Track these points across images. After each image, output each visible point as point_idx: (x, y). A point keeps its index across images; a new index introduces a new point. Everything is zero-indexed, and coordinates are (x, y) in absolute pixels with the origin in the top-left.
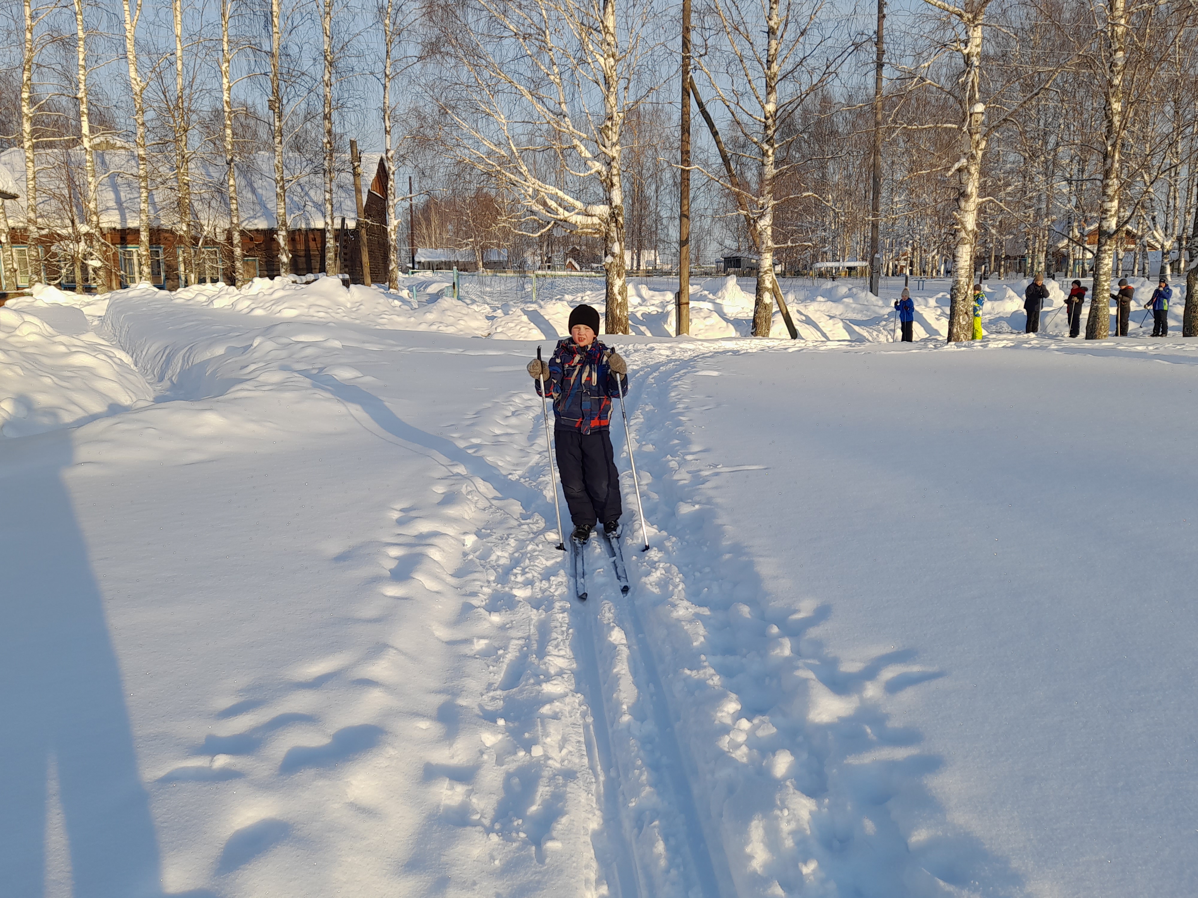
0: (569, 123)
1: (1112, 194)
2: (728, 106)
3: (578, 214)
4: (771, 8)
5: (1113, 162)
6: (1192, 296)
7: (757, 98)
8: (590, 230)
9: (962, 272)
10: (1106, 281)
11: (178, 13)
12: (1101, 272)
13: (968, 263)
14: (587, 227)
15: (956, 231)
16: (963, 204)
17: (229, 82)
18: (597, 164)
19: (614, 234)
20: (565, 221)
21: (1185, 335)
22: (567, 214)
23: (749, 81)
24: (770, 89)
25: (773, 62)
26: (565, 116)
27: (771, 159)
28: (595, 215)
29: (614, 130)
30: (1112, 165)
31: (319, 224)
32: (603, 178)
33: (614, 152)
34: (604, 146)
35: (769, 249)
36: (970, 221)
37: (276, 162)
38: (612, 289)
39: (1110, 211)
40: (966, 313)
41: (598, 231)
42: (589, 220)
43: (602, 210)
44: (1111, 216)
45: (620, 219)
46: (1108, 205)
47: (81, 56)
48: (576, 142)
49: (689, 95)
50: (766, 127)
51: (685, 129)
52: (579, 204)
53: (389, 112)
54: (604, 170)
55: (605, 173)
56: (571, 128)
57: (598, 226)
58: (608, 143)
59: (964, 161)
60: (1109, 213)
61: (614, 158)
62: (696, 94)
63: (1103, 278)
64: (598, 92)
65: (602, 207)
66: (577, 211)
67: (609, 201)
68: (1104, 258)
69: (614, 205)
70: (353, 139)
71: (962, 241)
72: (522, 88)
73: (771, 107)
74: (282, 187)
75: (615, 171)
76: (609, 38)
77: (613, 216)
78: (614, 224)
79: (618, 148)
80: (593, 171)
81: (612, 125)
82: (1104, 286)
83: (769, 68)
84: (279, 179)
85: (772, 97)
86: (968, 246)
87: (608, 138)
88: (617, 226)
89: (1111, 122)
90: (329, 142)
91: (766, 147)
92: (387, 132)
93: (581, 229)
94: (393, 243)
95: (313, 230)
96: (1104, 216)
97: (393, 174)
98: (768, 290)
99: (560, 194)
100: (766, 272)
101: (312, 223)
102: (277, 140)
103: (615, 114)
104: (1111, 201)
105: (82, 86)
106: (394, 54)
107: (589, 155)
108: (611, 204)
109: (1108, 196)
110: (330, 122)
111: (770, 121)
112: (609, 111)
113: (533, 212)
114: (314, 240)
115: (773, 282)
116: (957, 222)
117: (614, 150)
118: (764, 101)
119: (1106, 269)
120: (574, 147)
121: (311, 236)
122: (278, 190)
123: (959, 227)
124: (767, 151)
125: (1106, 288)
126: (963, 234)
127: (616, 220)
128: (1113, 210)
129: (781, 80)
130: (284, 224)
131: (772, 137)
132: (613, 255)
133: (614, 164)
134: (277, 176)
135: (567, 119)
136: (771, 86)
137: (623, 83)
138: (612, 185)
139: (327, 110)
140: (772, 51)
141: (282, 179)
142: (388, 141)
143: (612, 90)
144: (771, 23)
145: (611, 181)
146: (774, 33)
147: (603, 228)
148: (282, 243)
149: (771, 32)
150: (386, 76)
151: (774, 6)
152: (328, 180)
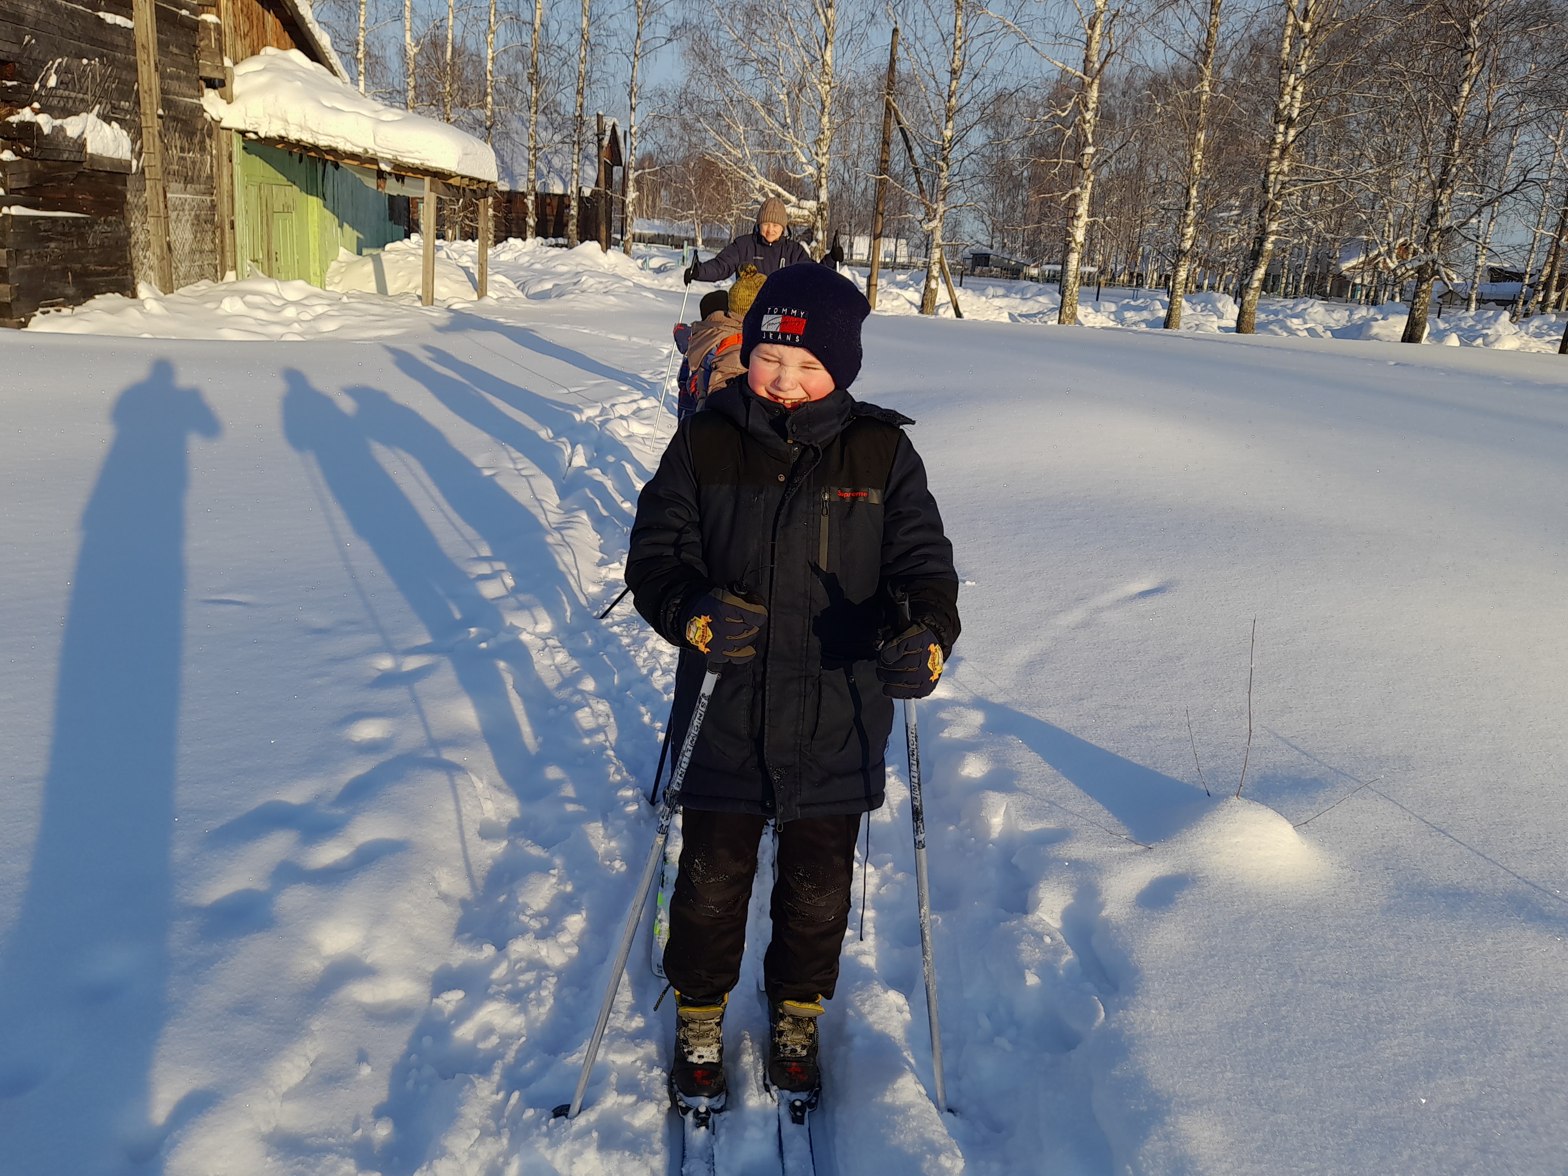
0: (792, 134)
1: (1191, 222)
3: (793, 206)
4: (955, 54)
5: (1191, 197)
7: (937, 125)
9: (1071, 273)
12: (1177, 282)
14: (799, 217)
15: (1070, 242)
16: (1075, 222)
17: (493, 52)
18: (811, 168)
19: (819, 224)
23: (932, 112)
24: (948, 118)
27: (946, 174)
28: (805, 209)
29: (826, 142)
31: (561, 190)
32: (814, 179)
33: (823, 160)
34: (817, 155)
35: (939, 246)
36: (1080, 235)
37: (530, 131)
39: (1188, 235)
41: (808, 221)
42: (801, 212)
43: (811, 204)
44: (1189, 239)
45: (825, 212)
46: (1186, 230)
47: (362, 19)
48: (795, 149)
49: (890, 113)
50: (944, 148)
52: (793, 199)
53: (635, 90)
54: (815, 172)
55: (816, 176)
56: (793, 137)
58: (820, 152)
59: (1078, 190)
61: (823, 165)
62: (896, 113)
63: (1178, 286)
65: (811, 202)
67: (817, 198)
68: (1179, 271)
69: (821, 200)
70: (601, 113)
71: (1072, 250)
73: (948, 133)
74: (534, 155)
75: (823, 175)
76: (828, 68)
77: (820, 210)
78: (820, 217)
79: (827, 156)
80: (807, 174)
81: (824, 138)
83: (949, 101)
84: (532, 147)
85: (950, 125)
86: (1076, 254)
87: (820, 148)
88: (822, 218)
90: (580, 116)
91: (941, 163)
92: (633, 109)
94: (630, 215)
95: (549, 194)
96: (1183, 239)
97: (635, 149)
98: (934, 277)
99: (780, 190)
100: (934, 264)
101: (551, 188)
102: (533, 111)
103: (827, 130)
104: (1189, 227)
105: (361, 48)
106: (646, 35)
107: (804, 160)
108: (819, 199)
109: (1189, 223)
110: (582, 97)
111: (948, 144)
112: (822, 127)
116: (1069, 234)
117: (824, 158)
118: (944, 127)
119: (1180, 279)
120: (794, 153)
121: (548, 201)
122: (531, 158)
123: (1072, 239)
126: (1073, 245)
127: (822, 214)
130: (533, 188)
132: (817, 240)
133: (823, 169)
134: (531, 144)
136: (950, 116)
138: (821, 186)
139: (581, 85)
140: (953, 88)
141: (534, 147)
142: (633, 118)
143: (826, 110)
144: (954, 66)
145: (820, 182)
146: (955, 73)
147: (811, 219)
148: (531, 207)
149: (953, 72)
150: (636, 55)
151: (957, 52)
152: (576, 151)
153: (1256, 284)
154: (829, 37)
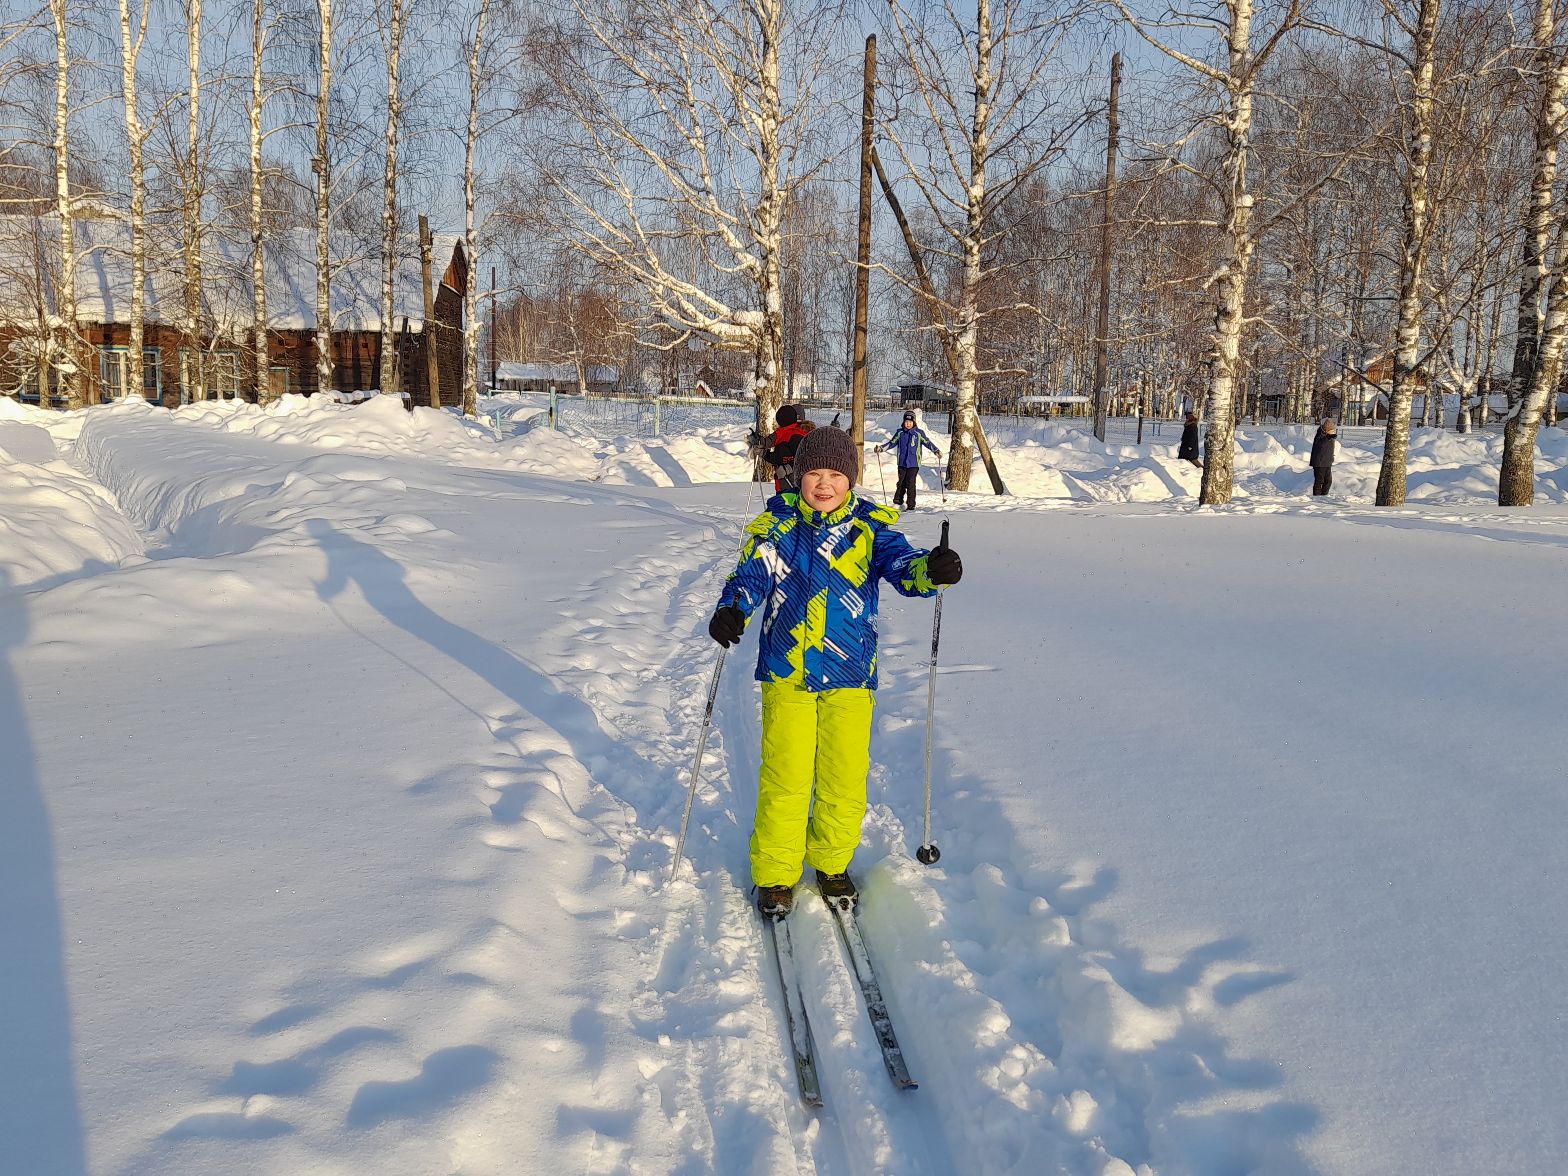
0: (715, 202)
1: (1412, 318)
2: (923, 188)
3: (722, 321)
4: (980, 63)
5: (1414, 276)
6: (1511, 453)
7: (960, 178)
8: (738, 344)
9: (1220, 413)
10: (1402, 431)
11: (195, 40)
12: (1396, 419)
13: (1227, 402)
14: (734, 339)
15: (1215, 359)
16: (1223, 326)
17: (260, 134)
18: (749, 257)
19: (769, 350)
20: (706, 331)
21: (1501, 504)
22: (708, 321)
23: (951, 156)
24: (977, 167)
25: (981, 132)
26: (708, 193)
27: (977, 258)
28: (745, 324)
29: (773, 213)
30: (1412, 281)
31: (374, 326)
32: (757, 276)
33: (772, 242)
34: (759, 234)
35: (970, 376)
36: (1232, 348)
37: (319, 241)
38: (764, 422)
39: (1409, 340)
40: (1224, 467)
41: (748, 345)
42: (737, 331)
43: (754, 317)
44: (1410, 346)
45: (778, 330)
46: (1406, 333)
47: (62, 92)
48: (723, 227)
49: (870, 172)
50: (971, 217)
51: (865, 217)
52: (724, 309)
53: (472, 181)
54: (758, 265)
55: (759, 269)
56: (716, 208)
57: (748, 339)
58: (764, 230)
59: (1224, 270)
60: (1408, 343)
61: (772, 250)
62: (879, 171)
63: (1399, 426)
64: (754, 162)
65: (754, 313)
66: (721, 317)
67: (763, 306)
68: (1400, 401)
69: (770, 310)
70: (423, 215)
71: (1221, 374)
72: (654, 154)
73: (977, 191)
74: (326, 275)
75: (772, 268)
76: (770, 94)
77: (769, 326)
78: (769, 337)
79: (777, 236)
80: (744, 266)
81: (771, 206)
82: (1400, 437)
83: (976, 140)
84: (322, 263)
85: (980, 178)
86: (1227, 380)
87: (764, 223)
88: (773, 339)
89: (1412, 225)
90: (391, 217)
91: (970, 242)
92: (469, 207)
93: (727, 341)
94: (472, 354)
95: (364, 333)
96: (1402, 346)
97: (475, 262)
98: (967, 429)
99: (701, 294)
100: (965, 406)
101: (364, 324)
102: (322, 212)
103: (775, 193)
104: (1411, 327)
105: (61, 132)
106: (482, 104)
107: (739, 245)
108: (766, 310)
109: (1407, 320)
110: (393, 191)
111: (976, 210)
112: (766, 188)
113: (662, 318)
114: (366, 346)
115: (974, 419)
116: (1215, 348)
117: (772, 239)
118: (969, 183)
119: (1403, 415)
120: (720, 234)
121: (362, 341)
122: (321, 278)
123: (1218, 354)
124: (971, 248)
125: (1402, 439)
126: (1222, 364)
127: (773, 332)
128: (1413, 338)
129: (991, 156)
130: (327, 323)
131: (978, 230)
132: (767, 377)
133: (770, 257)
134: (320, 260)
135: (711, 197)
136: (978, 164)
137: (786, 152)
138: (769, 285)
139: (390, 175)
140: (981, 119)
141: (326, 264)
142: (470, 219)
143: (772, 160)
144: (980, 82)
145: (767, 279)
146: (983, 95)
147: (755, 342)
148: (323, 348)
149: (980, 93)
150: (470, 133)
151: (985, 60)
152: (387, 267)
153: (1534, 417)
154: (771, 38)
